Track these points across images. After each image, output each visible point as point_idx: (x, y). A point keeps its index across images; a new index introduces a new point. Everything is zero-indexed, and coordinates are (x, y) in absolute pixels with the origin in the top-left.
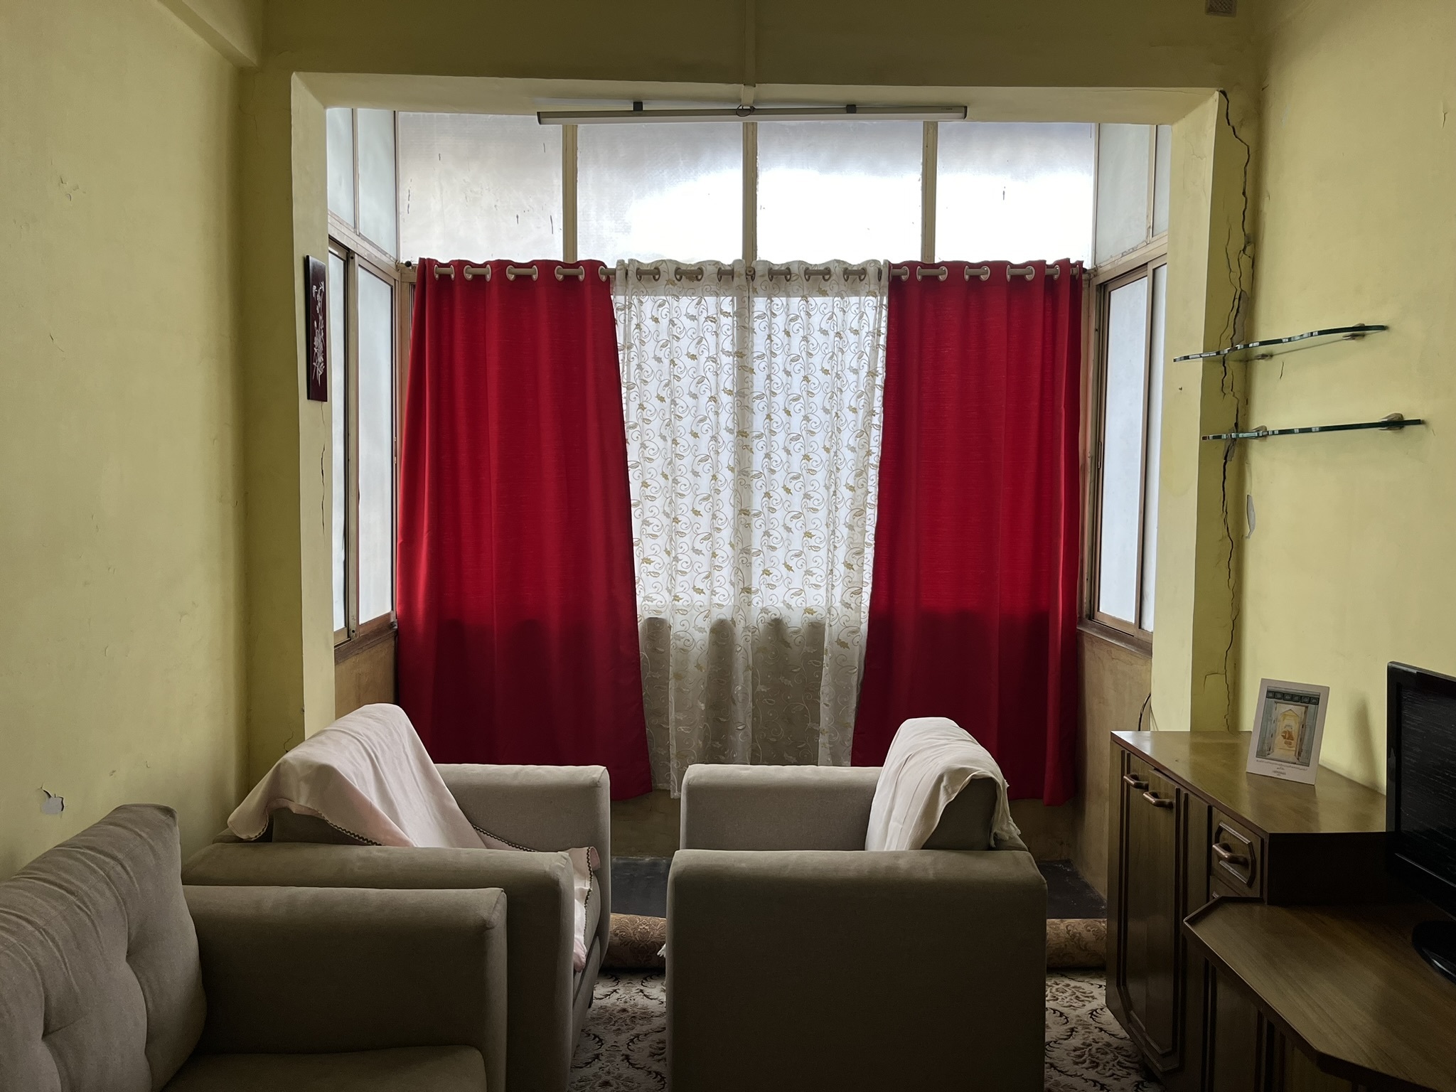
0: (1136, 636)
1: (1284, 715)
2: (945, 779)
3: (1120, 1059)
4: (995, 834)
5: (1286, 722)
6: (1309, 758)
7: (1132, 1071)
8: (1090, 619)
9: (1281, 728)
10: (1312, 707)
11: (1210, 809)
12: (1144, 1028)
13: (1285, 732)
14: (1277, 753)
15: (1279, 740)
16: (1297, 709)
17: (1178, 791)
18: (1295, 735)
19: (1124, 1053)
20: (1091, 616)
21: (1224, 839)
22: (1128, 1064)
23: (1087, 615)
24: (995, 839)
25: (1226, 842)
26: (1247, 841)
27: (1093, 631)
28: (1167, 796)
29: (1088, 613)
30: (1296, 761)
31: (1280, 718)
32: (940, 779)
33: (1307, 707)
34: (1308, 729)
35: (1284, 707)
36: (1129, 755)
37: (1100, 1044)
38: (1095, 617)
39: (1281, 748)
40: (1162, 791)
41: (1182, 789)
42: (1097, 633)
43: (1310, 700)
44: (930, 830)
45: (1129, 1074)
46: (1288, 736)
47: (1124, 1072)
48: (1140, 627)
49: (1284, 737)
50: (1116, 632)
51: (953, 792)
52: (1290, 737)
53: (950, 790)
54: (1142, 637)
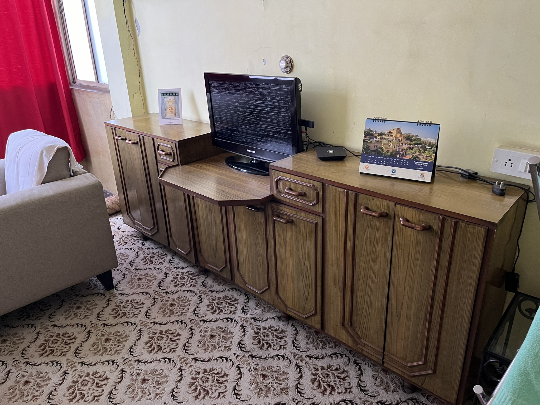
0: (97, 86)
1: (168, 101)
2: (44, 151)
3: (134, 238)
4: (72, 170)
5: (169, 104)
6: (179, 115)
7: (139, 240)
8: (74, 83)
9: (168, 106)
10: (176, 96)
11: (153, 139)
12: (141, 224)
13: (169, 108)
14: (168, 116)
15: (168, 111)
16: (172, 98)
17: (139, 136)
18: (173, 108)
19: (134, 236)
20: (74, 82)
21: (161, 148)
22: (137, 239)
23: (72, 82)
24: (73, 172)
25: (162, 149)
26: (170, 146)
27: (78, 88)
28: (135, 140)
29: (73, 81)
30: (174, 117)
31: (167, 103)
32: (42, 153)
33: (175, 97)
34: (177, 105)
35: (167, 99)
36: (115, 129)
37: (125, 236)
38: (76, 82)
39: (170, 114)
40: (132, 138)
41: (140, 135)
42: (79, 88)
43: (175, 94)
44: (43, 176)
45: (138, 241)
46: (171, 109)
47: (136, 241)
48: (98, 82)
49: (170, 109)
50: (87, 87)
51: (50, 156)
52: (172, 109)
53: (48, 156)
54: (100, 86)
